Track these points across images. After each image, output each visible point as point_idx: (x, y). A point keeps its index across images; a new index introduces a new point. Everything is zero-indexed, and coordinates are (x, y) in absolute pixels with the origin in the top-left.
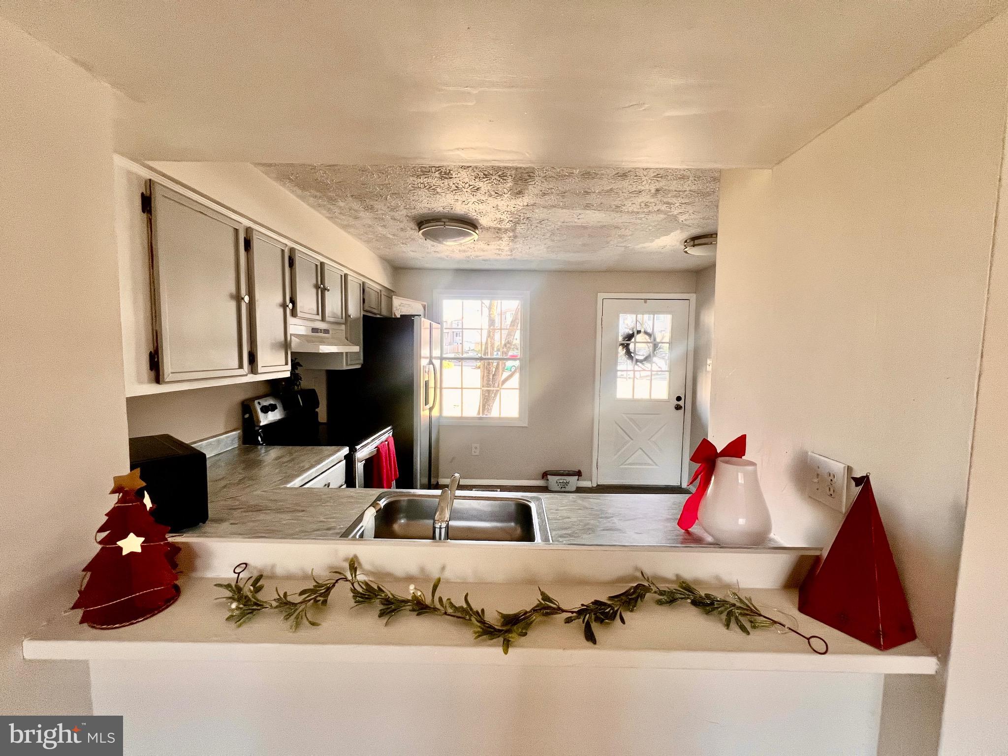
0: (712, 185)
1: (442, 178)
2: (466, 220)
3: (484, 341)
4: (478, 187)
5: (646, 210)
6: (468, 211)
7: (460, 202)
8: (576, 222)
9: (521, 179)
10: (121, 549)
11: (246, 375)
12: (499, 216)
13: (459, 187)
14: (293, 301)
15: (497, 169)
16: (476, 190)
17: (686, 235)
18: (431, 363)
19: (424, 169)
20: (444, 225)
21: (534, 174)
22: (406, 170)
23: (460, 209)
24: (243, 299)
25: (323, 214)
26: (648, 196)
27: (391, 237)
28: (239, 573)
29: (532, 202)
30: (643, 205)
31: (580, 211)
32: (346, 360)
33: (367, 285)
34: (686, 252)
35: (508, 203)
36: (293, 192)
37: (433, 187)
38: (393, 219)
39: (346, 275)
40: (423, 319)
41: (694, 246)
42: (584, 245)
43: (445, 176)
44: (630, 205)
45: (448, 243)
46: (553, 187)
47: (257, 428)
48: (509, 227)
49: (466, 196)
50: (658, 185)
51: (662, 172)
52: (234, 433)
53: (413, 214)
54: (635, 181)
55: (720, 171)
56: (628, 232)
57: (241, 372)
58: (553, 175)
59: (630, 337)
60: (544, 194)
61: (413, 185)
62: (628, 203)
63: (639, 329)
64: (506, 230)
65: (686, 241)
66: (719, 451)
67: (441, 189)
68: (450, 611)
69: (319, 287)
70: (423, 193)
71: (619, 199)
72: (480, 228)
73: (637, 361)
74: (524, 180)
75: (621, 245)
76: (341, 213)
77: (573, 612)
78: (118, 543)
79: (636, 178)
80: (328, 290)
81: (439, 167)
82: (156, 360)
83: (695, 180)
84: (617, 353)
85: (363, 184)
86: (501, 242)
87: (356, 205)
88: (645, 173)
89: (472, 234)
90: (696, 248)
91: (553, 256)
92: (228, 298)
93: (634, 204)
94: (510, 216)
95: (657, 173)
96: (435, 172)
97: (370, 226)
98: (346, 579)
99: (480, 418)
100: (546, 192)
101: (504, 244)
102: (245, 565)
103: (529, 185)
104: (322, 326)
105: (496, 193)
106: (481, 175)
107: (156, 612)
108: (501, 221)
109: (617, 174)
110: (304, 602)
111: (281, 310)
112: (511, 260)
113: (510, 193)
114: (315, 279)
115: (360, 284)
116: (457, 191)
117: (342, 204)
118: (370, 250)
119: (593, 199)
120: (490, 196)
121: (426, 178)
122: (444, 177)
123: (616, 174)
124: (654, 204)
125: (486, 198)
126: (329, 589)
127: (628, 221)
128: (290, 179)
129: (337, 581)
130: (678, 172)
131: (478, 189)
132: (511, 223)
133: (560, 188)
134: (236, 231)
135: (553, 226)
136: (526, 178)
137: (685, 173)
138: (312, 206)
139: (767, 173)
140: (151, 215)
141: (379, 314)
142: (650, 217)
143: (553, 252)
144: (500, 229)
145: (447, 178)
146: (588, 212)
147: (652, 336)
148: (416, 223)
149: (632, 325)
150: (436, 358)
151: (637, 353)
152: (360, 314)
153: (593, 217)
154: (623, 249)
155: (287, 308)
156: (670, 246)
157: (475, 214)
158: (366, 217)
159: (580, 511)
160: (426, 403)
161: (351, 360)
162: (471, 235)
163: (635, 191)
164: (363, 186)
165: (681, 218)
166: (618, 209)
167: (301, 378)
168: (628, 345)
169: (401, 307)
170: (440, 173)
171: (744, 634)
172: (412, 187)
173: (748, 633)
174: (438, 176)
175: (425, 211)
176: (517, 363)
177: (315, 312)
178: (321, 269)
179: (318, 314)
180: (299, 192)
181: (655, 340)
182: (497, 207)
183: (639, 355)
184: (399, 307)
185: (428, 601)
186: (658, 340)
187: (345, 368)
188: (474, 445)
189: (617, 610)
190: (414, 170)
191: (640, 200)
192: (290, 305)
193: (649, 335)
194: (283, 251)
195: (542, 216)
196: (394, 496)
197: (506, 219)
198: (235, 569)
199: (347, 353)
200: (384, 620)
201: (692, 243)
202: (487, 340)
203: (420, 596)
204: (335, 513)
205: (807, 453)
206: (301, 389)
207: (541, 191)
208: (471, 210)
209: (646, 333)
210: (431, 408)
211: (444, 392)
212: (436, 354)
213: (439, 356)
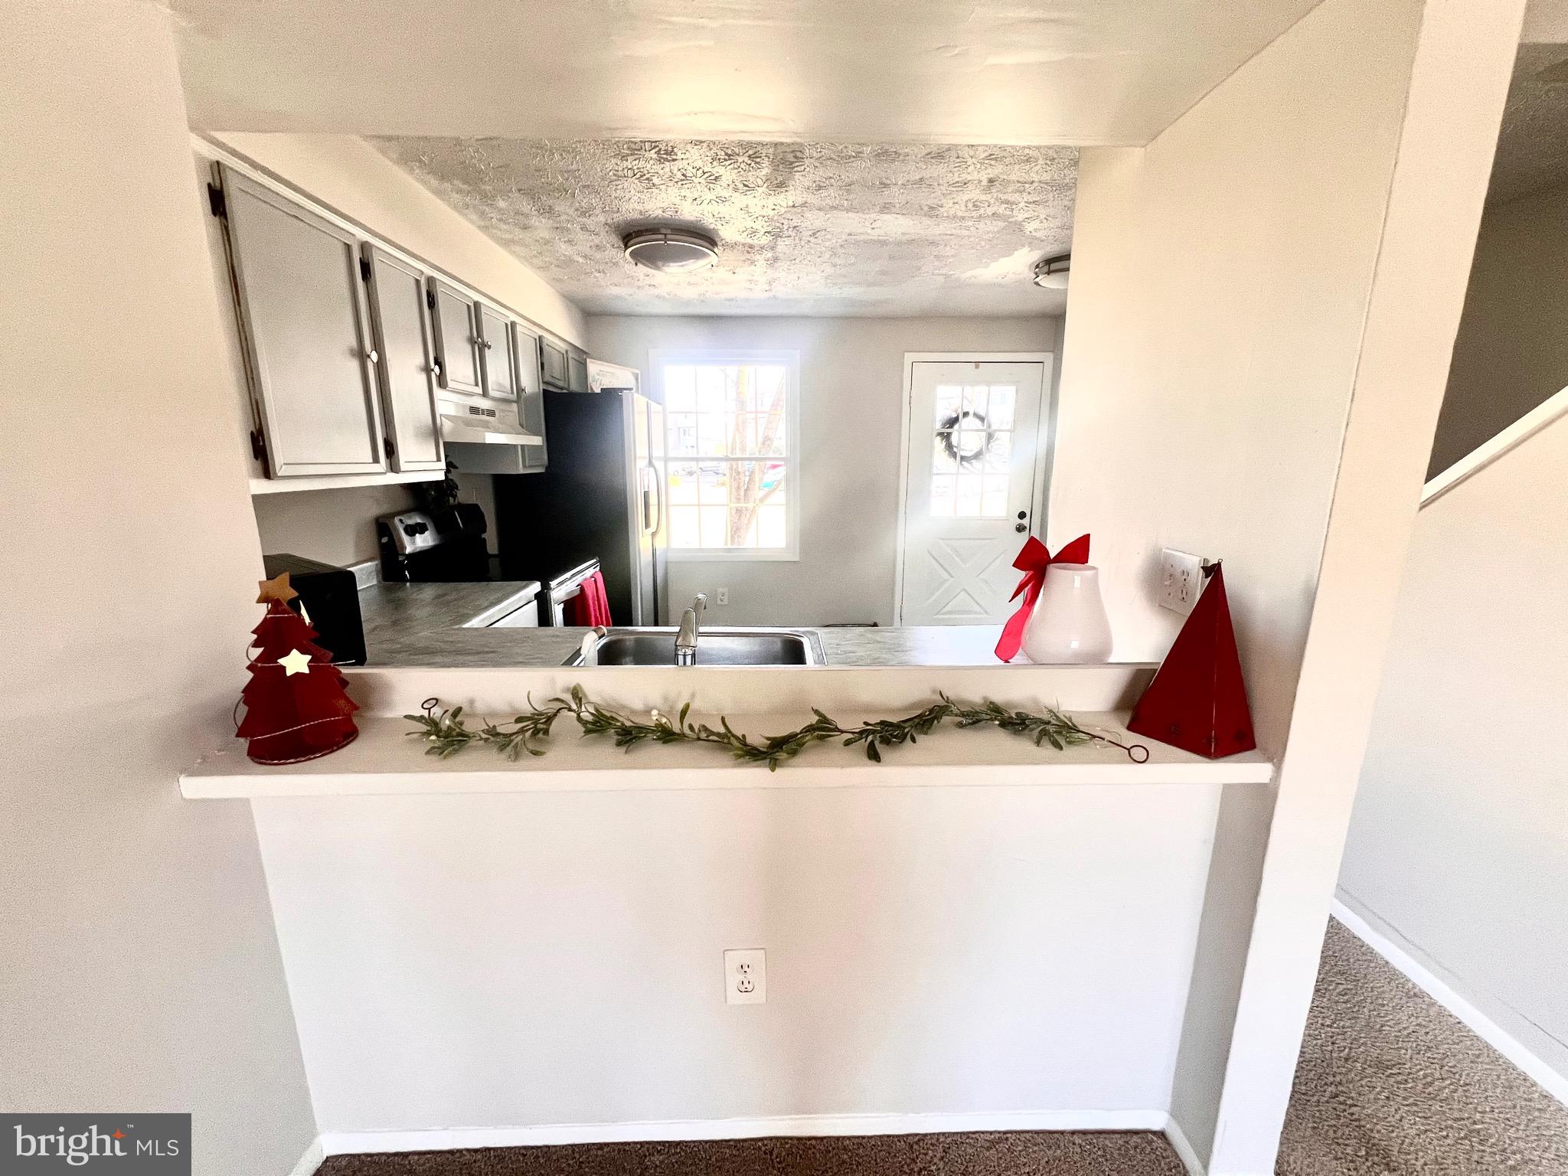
0: (1071, 174)
1: (661, 160)
2: (697, 231)
3: (729, 437)
4: (717, 175)
5: (974, 214)
6: (702, 216)
7: (690, 201)
8: (868, 234)
9: (783, 161)
10: (283, 668)
11: (385, 473)
12: (749, 223)
13: (687, 175)
14: (439, 362)
15: (746, 146)
16: (715, 180)
17: (1036, 256)
18: (650, 464)
19: (633, 146)
20: (666, 240)
21: (803, 153)
22: (606, 147)
23: (689, 213)
24: (369, 356)
25: (472, 222)
26: (978, 191)
27: (581, 260)
28: (429, 709)
29: (800, 201)
30: (970, 205)
31: (874, 216)
32: (522, 457)
33: (545, 342)
34: (1037, 284)
35: (764, 202)
36: (424, 182)
37: (648, 176)
38: (584, 228)
39: (513, 324)
40: (636, 395)
41: (1049, 273)
42: (884, 273)
43: (665, 156)
44: (951, 205)
45: (671, 270)
46: (832, 175)
47: (401, 558)
48: (766, 242)
49: (699, 189)
50: (992, 173)
51: (997, 152)
52: (370, 564)
53: (615, 220)
54: (956, 165)
55: (1079, 149)
56: (949, 251)
57: (376, 468)
58: (833, 156)
59: (953, 422)
60: (820, 188)
61: (615, 172)
62: (948, 203)
63: (965, 411)
64: (762, 248)
65: (1037, 267)
66: (1052, 555)
67: (660, 178)
68: (703, 735)
69: (476, 342)
70: (632, 186)
71: (933, 195)
72: (721, 244)
73: (963, 458)
74: (788, 163)
75: (941, 272)
76: (501, 220)
77: (853, 733)
78: (279, 661)
79: (958, 160)
80: (489, 347)
81: (656, 142)
82: (261, 444)
83: (1046, 164)
84: (932, 447)
85: (536, 170)
86: (753, 267)
87: (526, 207)
88: (972, 153)
89: (709, 255)
90: (1053, 276)
91: (835, 292)
92: (348, 356)
93: (957, 203)
94: (768, 224)
95: (990, 152)
96: (650, 151)
97: (547, 242)
98: (570, 710)
99: (729, 550)
100: (822, 184)
101: (759, 270)
102: (434, 701)
103: (795, 172)
104: (484, 404)
105: (745, 185)
106: (723, 156)
107: (335, 748)
108: (754, 232)
109: (929, 153)
110: (522, 731)
111: (423, 377)
112: (769, 298)
113: (766, 185)
114: (468, 331)
115: (535, 339)
116: (684, 182)
117: (502, 204)
118: (548, 283)
119: (895, 195)
120: (736, 190)
121: (635, 160)
122: (663, 158)
123: (928, 155)
124: (987, 204)
125: (730, 194)
126: (550, 719)
127: (948, 232)
128: (420, 161)
129: (559, 711)
130: (1021, 151)
131: (716, 179)
132: (769, 235)
133: (843, 177)
134: (348, 247)
135: (834, 241)
136: (790, 160)
137: (1031, 152)
138: (455, 208)
139: (1139, 152)
140: (226, 218)
141: (566, 389)
142: (981, 225)
143: (835, 284)
144: (751, 247)
145: (669, 161)
146: (886, 217)
147: (986, 421)
148: (620, 237)
149: (956, 403)
150: (659, 459)
151: (962, 447)
152: (539, 388)
153: (895, 226)
154: (941, 279)
155: (432, 372)
156: (1014, 273)
157: (713, 220)
158: (542, 227)
159: (868, 645)
160: (647, 525)
161: (529, 460)
162: (705, 255)
163: (958, 182)
164: (537, 174)
165: (1030, 227)
166: (932, 211)
167: (457, 486)
168: (949, 435)
169: (601, 376)
170: (658, 153)
171: (1057, 750)
172: (614, 175)
173: (1061, 748)
174: (655, 156)
175: (636, 216)
176: (781, 472)
177: (473, 383)
178: (475, 312)
179: (477, 385)
180: (434, 182)
181: (989, 427)
182: (745, 209)
183: (965, 450)
184: (597, 377)
185: (676, 728)
186: (994, 427)
187: (522, 471)
188: (720, 590)
189: (908, 732)
190: (618, 146)
191: (966, 197)
192: (435, 368)
193: (982, 419)
194: (418, 282)
195: (818, 224)
196: (615, 634)
197: (762, 229)
198: (423, 703)
199: (523, 446)
200: (623, 749)
201: (1046, 269)
203: (665, 723)
204: (537, 653)
205: (1161, 550)
206: (459, 502)
207: (815, 182)
208: (706, 213)
209: (976, 415)
210: (654, 534)
211: (672, 510)
212: (658, 452)
213: (662, 454)
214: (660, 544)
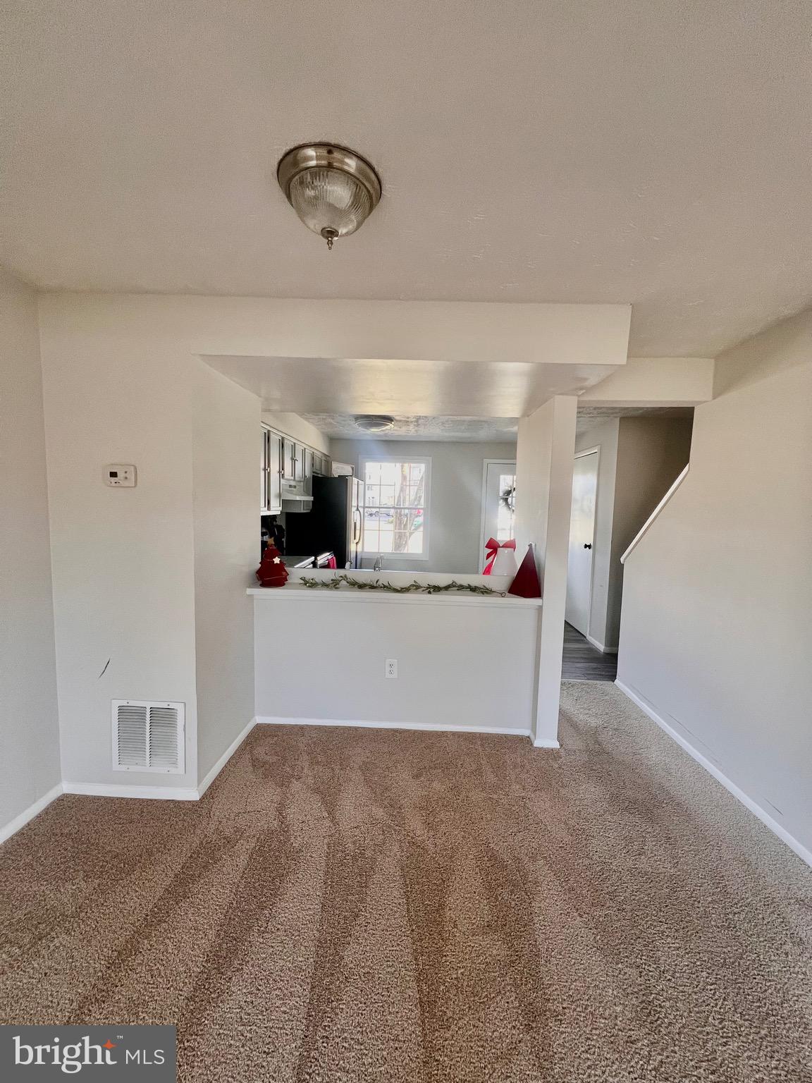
2: (385, 417)
3: (397, 495)
14: (283, 468)
18: (358, 510)
20: (373, 420)
24: (266, 470)
28: (303, 578)
32: (302, 506)
33: (315, 454)
38: (340, 416)
39: (305, 449)
40: (352, 478)
42: (467, 429)
45: (372, 430)
59: (509, 493)
63: (515, 487)
64: (412, 422)
68: (383, 587)
69: (293, 458)
72: (395, 421)
73: (513, 510)
75: (492, 429)
77: (425, 588)
80: (297, 460)
84: (498, 504)
86: (408, 427)
89: (389, 425)
99: (393, 553)
101: (411, 428)
104: (294, 483)
108: (408, 418)
111: (279, 475)
114: (292, 454)
115: (312, 454)
134: (265, 433)
135: (443, 420)
141: (322, 475)
143: (446, 432)
144: (408, 422)
149: (511, 483)
150: (361, 507)
151: (513, 504)
152: (311, 475)
154: (495, 431)
155: (281, 473)
160: (354, 539)
161: (305, 507)
162: (387, 425)
168: (507, 498)
169: (338, 469)
177: (291, 475)
178: (294, 447)
183: (515, 506)
184: (336, 470)
185: (375, 585)
187: (302, 511)
192: (282, 471)
194: (280, 439)
199: (304, 501)
200: (361, 589)
202: (400, 494)
203: (372, 584)
209: (519, 490)
210: (357, 543)
211: (365, 532)
212: (361, 504)
213: (362, 505)
214: (359, 550)
